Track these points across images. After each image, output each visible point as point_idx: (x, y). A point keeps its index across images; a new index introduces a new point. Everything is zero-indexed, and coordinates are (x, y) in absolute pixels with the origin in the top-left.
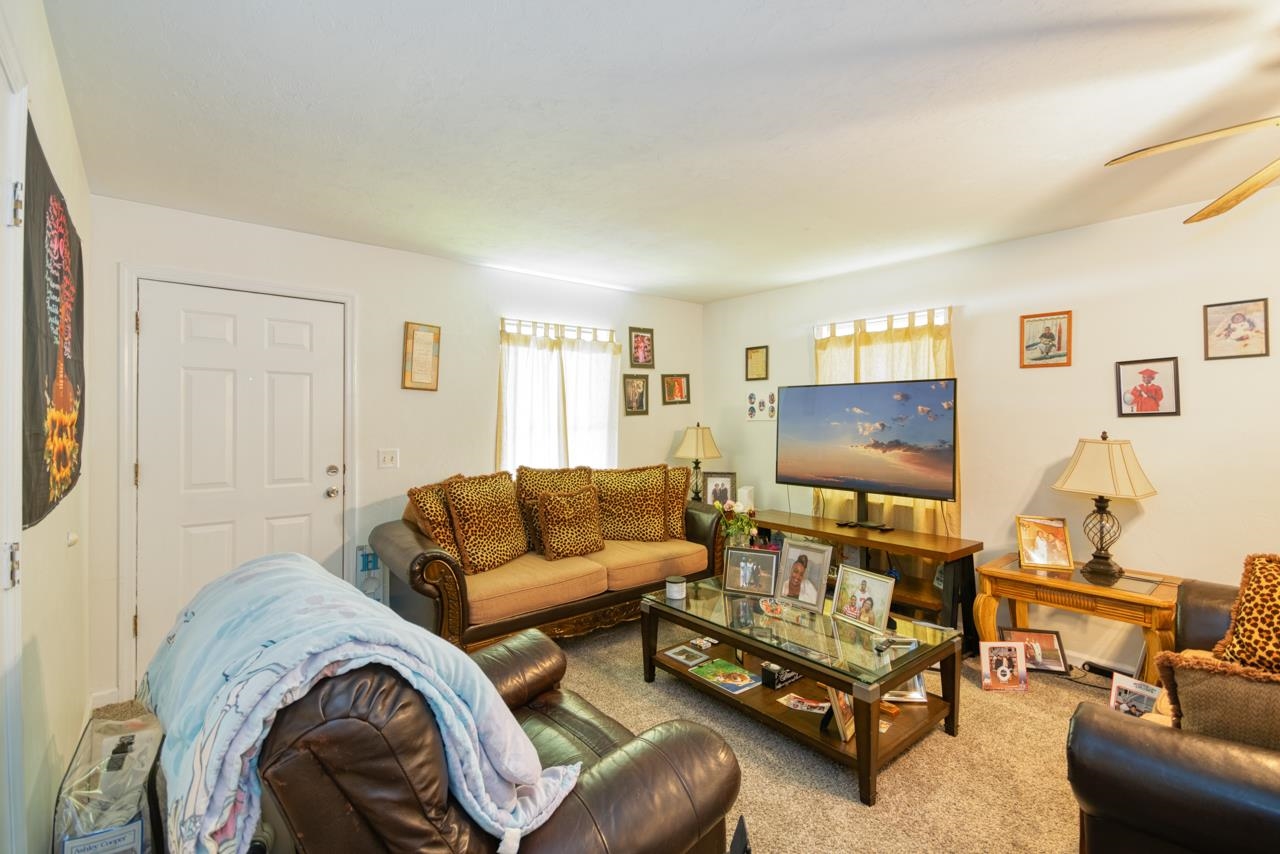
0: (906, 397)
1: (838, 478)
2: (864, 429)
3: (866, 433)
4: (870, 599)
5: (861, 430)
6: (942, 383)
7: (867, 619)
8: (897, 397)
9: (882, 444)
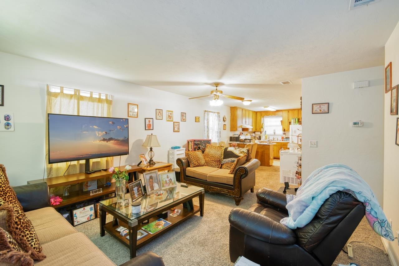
0: (113, 123)
1: (87, 155)
2: (99, 134)
3: (100, 136)
4: (171, 179)
5: (97, 135)
6: (124, 119)
7: (171, 184)
8: (111, 123)
9: (106, 139)
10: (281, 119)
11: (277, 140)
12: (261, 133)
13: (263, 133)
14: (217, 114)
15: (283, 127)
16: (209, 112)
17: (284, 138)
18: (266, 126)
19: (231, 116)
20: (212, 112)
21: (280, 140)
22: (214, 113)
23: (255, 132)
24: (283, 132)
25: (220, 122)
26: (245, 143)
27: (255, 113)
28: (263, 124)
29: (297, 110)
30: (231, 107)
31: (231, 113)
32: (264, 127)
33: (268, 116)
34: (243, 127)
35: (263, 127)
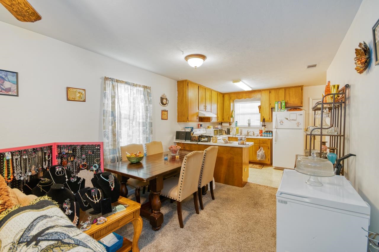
10: (259, 104)
11: (252, 135)
12: (230, 124)
13: (233, 125)
14: (142, 89)
15: (261, 115)
16: (117, 81)
17: (263, 132)
18: (237, 114)
19: (178, 97)
20: (126, 83)
21: (258, 135)
22: (134, 85)
23: (221, 124)
24: (262, 123)
25: (151, 106)
26: (199, 143)
27: (221, 96)
28: (232, 111)
29: (284, 90)
30: (178, 82)
31: (178, 91)
32: (235, 116)
33: (240, 99)
34: (200, 115)
35: (233, 116)
